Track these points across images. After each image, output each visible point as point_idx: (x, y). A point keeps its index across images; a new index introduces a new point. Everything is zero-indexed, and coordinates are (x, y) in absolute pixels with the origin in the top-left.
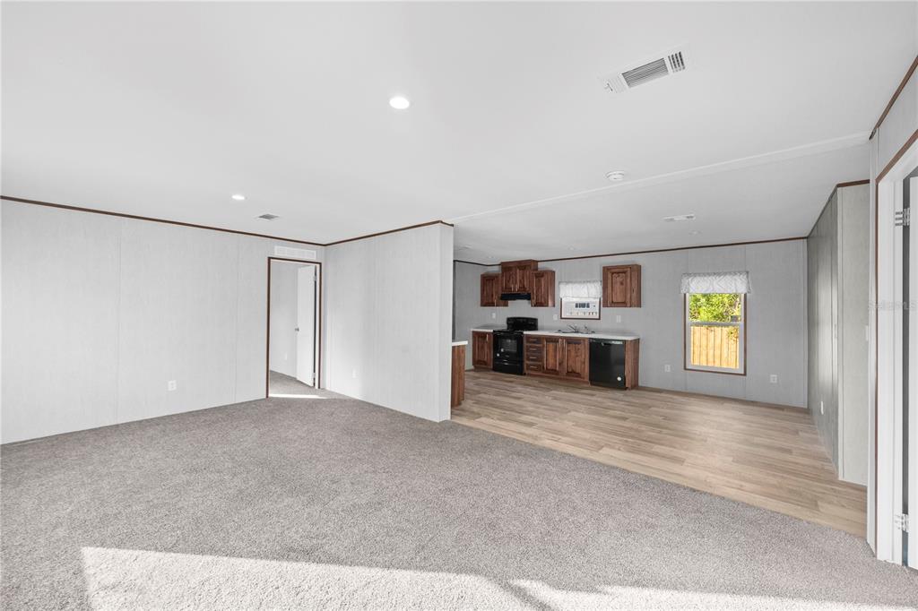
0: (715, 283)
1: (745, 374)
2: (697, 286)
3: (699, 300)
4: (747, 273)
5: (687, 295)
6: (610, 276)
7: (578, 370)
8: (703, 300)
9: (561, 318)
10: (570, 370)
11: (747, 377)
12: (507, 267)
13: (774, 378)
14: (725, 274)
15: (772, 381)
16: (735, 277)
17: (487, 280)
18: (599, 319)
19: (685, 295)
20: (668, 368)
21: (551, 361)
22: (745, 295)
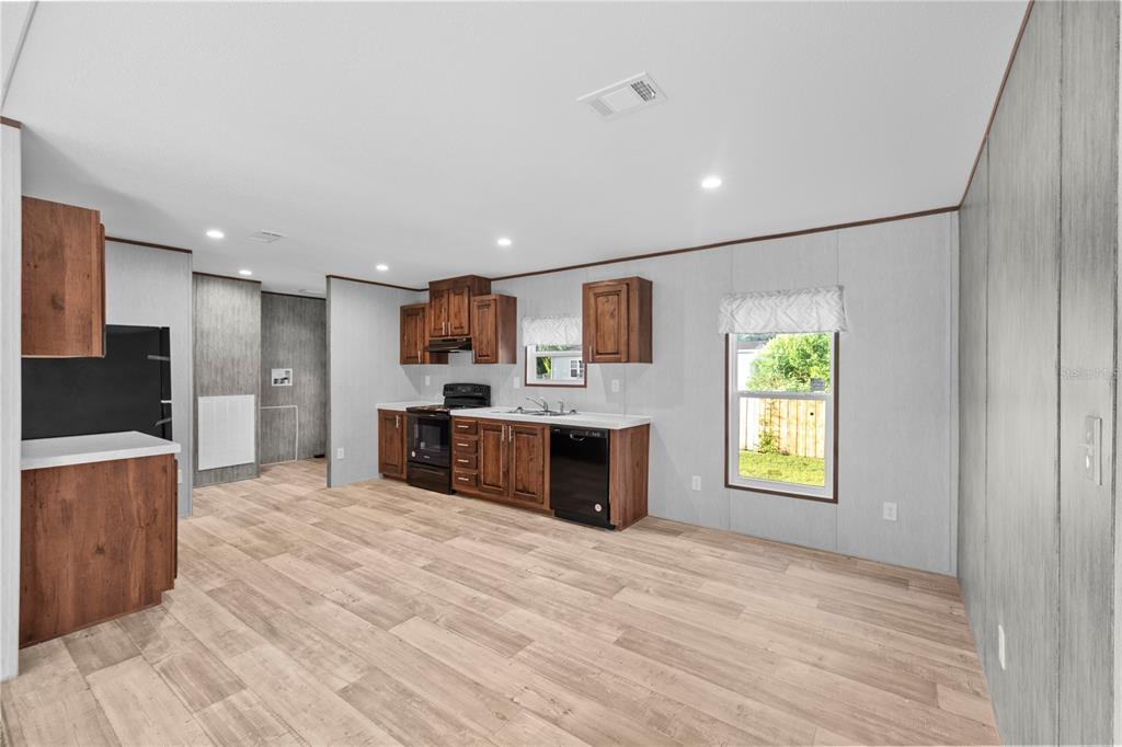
0: (779, 312)
1: (835, 500)
2: (746, 318)
3: (809, 356)
4: (841, 288)
5: (731, 335)
6: (592, 300)
7: (533, 488)
8: (815, 356)
9: (526, 385)
10: (520, 487)
11: (838, 506)
12: (438, 289)
13: (890, 511)
14: (799, 292)
15: (886, 517)
16: (818, 298)
17: (409, 314)
18: (585, 386)
19: (727, 335)
20: (696, 483)
21: (491, 468)
22: (837, 336)
